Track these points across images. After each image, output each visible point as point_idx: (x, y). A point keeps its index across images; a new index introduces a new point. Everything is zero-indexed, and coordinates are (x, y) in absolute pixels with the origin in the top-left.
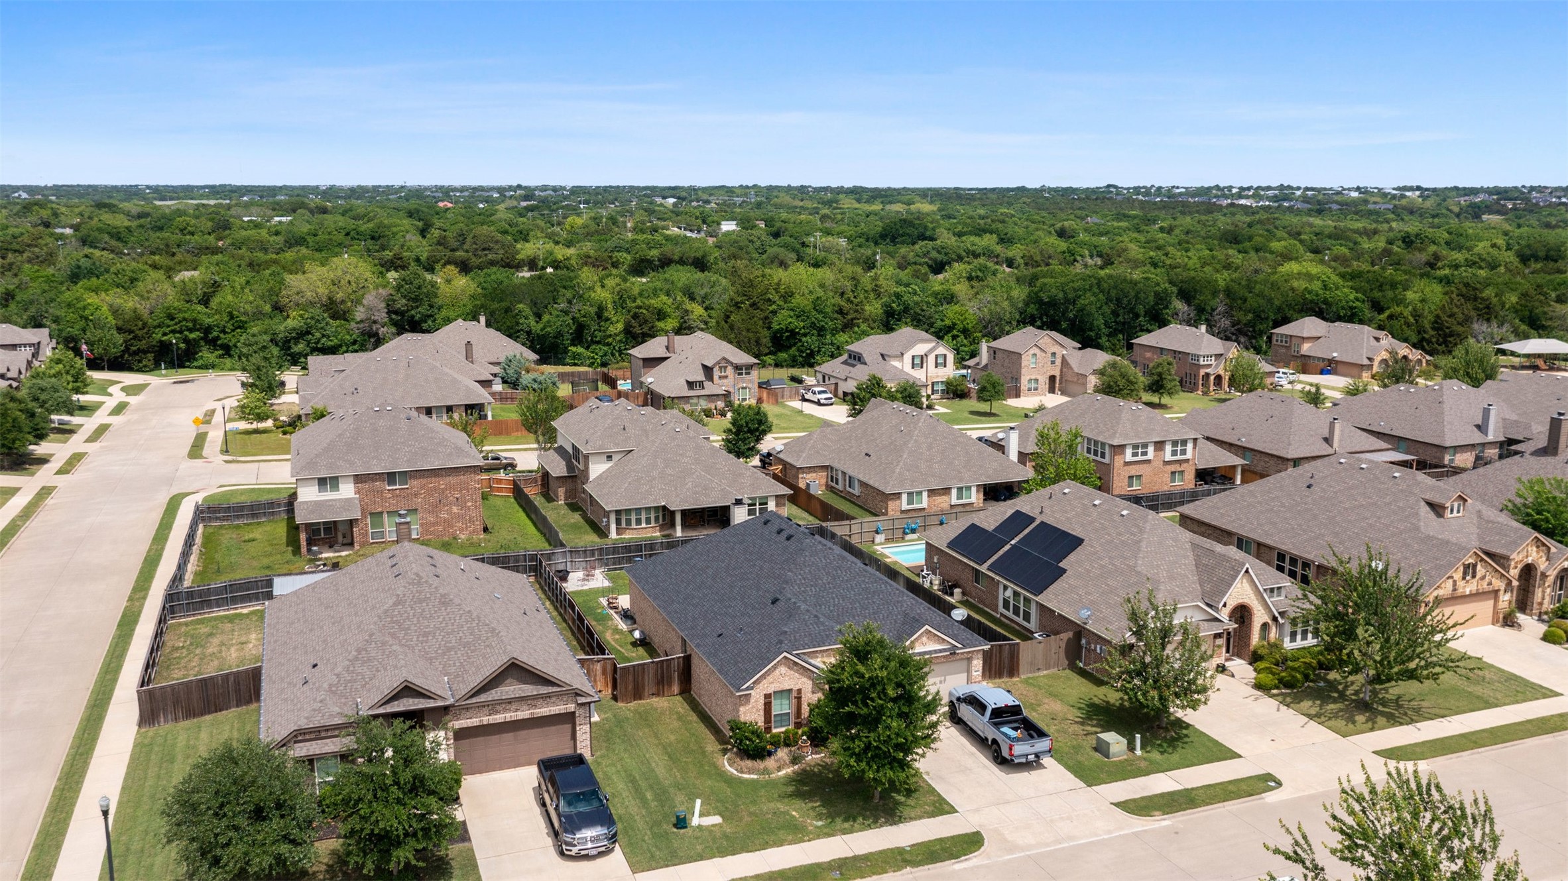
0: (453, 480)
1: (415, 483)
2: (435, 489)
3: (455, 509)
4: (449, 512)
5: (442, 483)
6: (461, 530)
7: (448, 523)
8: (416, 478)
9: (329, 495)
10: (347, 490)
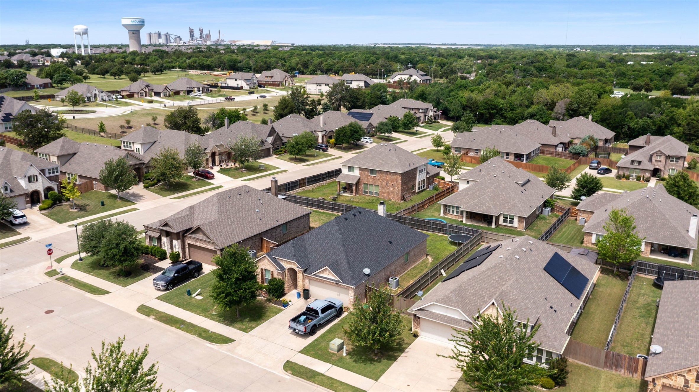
0: (391, 177)
1: (378, 175)
2: (385, 179)
3: (391, 189)
4: (389, 189)
5: (388, 177)
6: (393, 198)
7: (389, 194)
8: (379, 173)
9: (351, 173)
10: (357, 173)
